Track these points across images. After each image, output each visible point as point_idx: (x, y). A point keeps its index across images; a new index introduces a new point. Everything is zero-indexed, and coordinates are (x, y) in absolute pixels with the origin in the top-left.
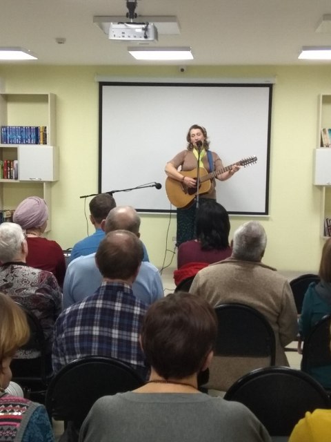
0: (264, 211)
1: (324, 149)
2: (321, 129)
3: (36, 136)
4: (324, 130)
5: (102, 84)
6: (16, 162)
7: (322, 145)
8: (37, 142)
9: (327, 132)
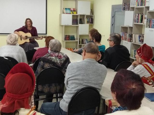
0: (45, 33)
1: (64, 14)
2: (63, 8)
4: (64, 8)
7: (63, 13)
9: (65, 9)
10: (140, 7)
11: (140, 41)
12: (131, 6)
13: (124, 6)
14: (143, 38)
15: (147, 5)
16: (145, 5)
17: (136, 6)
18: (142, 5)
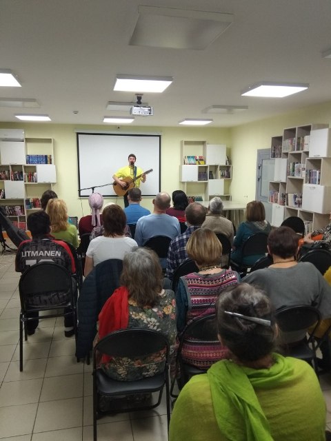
3: (46, 160)
5: (78, 134)
6: (35, 174)
8: (46, 163)
10: (296, 152)
11: (296, 203)
12: (283, 151)
13: (274, 151)
14: (300, 199)
15: (305, 150)
16: (302, 150)
17: (290, 152)
18: (298, 149)
